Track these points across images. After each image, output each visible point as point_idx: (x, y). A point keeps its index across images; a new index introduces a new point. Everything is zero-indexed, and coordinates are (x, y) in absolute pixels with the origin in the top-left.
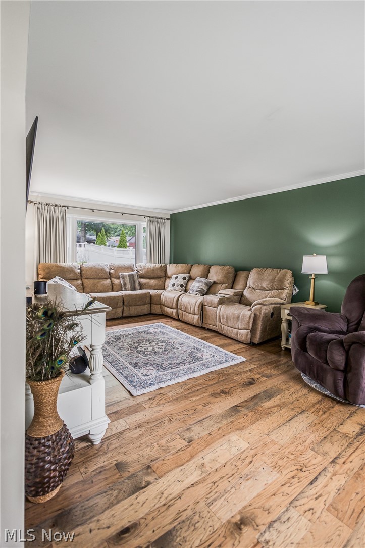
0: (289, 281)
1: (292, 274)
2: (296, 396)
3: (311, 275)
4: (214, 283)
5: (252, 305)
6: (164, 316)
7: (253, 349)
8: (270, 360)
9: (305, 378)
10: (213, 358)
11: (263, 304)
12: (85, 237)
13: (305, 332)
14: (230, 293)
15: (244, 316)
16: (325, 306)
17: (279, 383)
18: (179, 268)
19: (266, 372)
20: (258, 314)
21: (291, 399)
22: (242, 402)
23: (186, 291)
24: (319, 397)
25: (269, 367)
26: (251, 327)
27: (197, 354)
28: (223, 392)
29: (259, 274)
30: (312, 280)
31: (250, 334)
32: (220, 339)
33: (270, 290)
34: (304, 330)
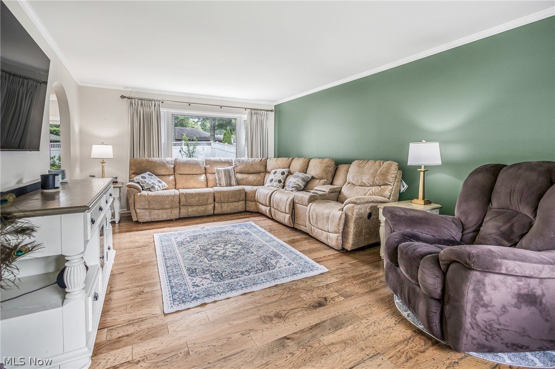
0: (393, 175)
1: (397, 167)
2: (375, 329)
3: (420, 167)
4: (313, 178)
5: (344, 203)
6: (258, 214)
7: (345, 256)
8: (360, 273)
9: (397, 301)
10: (288, 267)
11: (355, 203)
12: (214, 136)
13: (396, 240)
14: (326, 189)
15: (334, 216)
16: (439, 206)
17: (358, 306)
18: (279, 162)
19: (348, 289)
20: (350, 214)
21: (366, 332)
22: (296, 333)
23: (283, 187)
24: (409, 333)
25: (354, 282)
26: (341, 231)
27: (271, 261)
28: (278, 316)
29: (359, 167)
30: (422, 174)
31: (340, 238)
32: (309, 242)
33: (371, 186)
34: (396, 238)
